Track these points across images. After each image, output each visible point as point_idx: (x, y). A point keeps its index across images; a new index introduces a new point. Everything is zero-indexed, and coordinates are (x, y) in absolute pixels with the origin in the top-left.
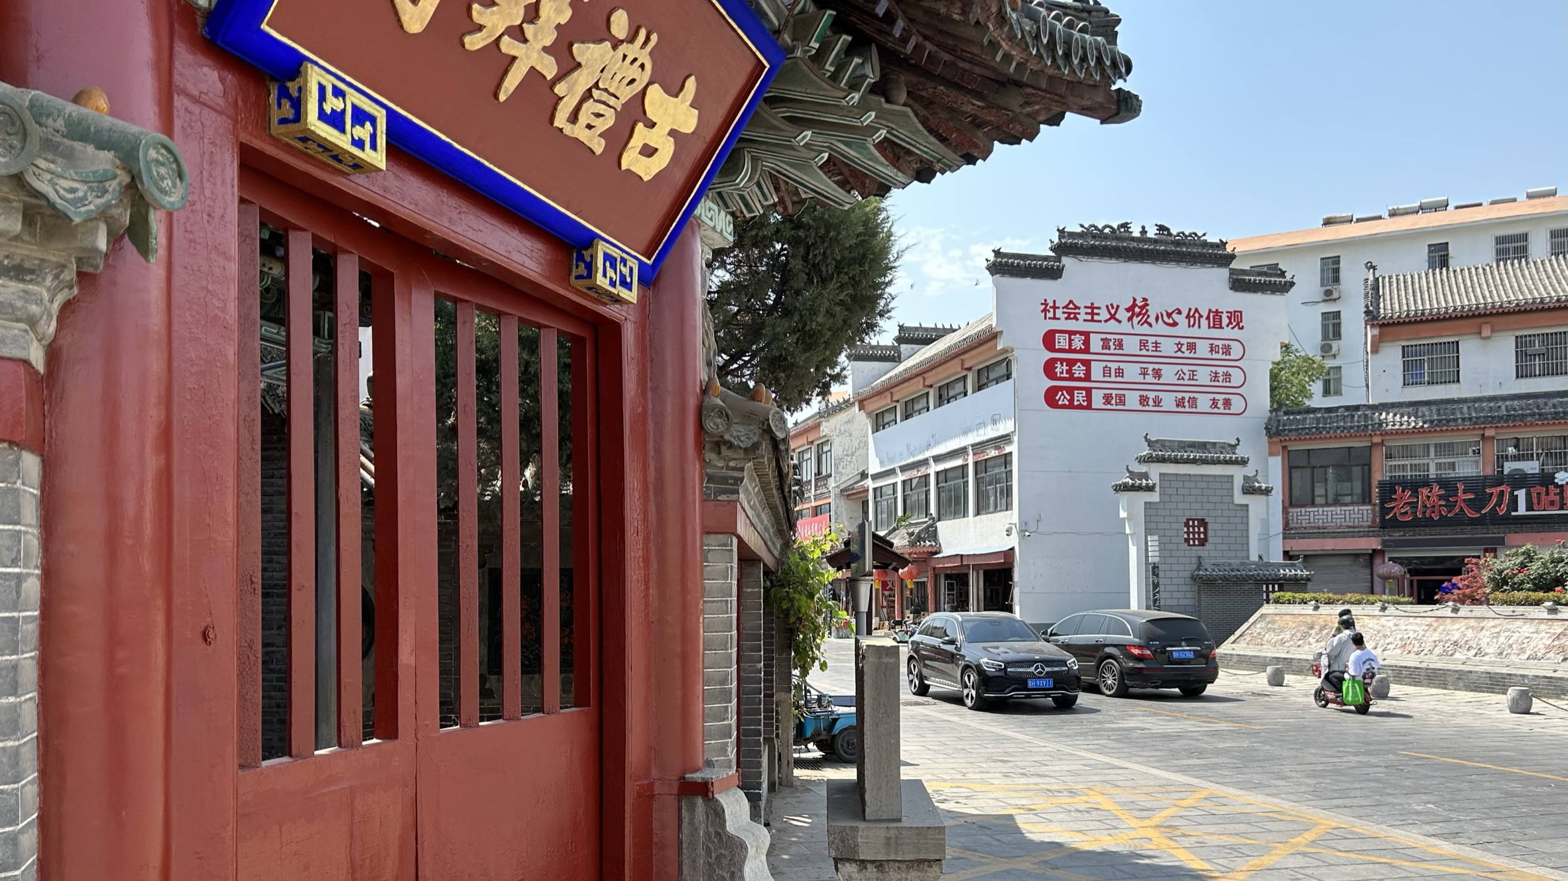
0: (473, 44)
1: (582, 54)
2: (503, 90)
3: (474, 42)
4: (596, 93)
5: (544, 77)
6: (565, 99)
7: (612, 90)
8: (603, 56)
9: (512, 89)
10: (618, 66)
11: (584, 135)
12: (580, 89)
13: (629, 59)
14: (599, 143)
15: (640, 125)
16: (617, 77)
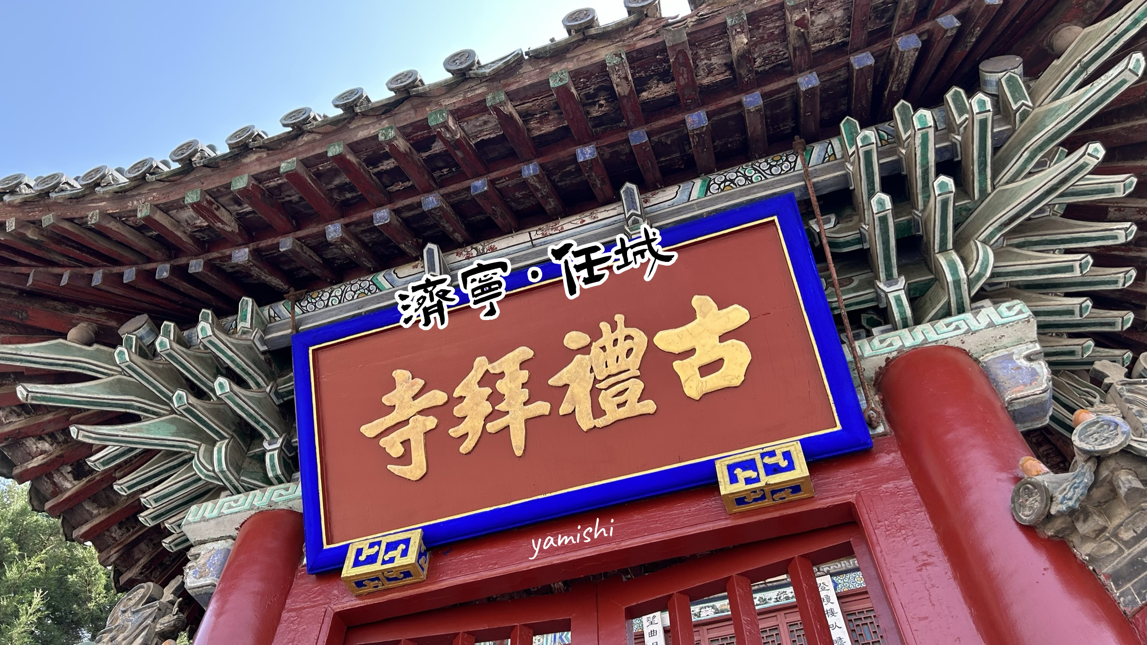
0: (466, 447)
1: (561, 378)
2: (515, 449)
3: (468, 445)
4: (601, 385)
5: (543, 416)
6: (577, 410)
7: (616, 372)
8: (582, 365)
9: (522, 443)
10: (603, 357)
11: (623, 413)
12: (582, 395)
13: (609, 345)
14: (647, 405)
15: (677, 365)
16: (611, 361)
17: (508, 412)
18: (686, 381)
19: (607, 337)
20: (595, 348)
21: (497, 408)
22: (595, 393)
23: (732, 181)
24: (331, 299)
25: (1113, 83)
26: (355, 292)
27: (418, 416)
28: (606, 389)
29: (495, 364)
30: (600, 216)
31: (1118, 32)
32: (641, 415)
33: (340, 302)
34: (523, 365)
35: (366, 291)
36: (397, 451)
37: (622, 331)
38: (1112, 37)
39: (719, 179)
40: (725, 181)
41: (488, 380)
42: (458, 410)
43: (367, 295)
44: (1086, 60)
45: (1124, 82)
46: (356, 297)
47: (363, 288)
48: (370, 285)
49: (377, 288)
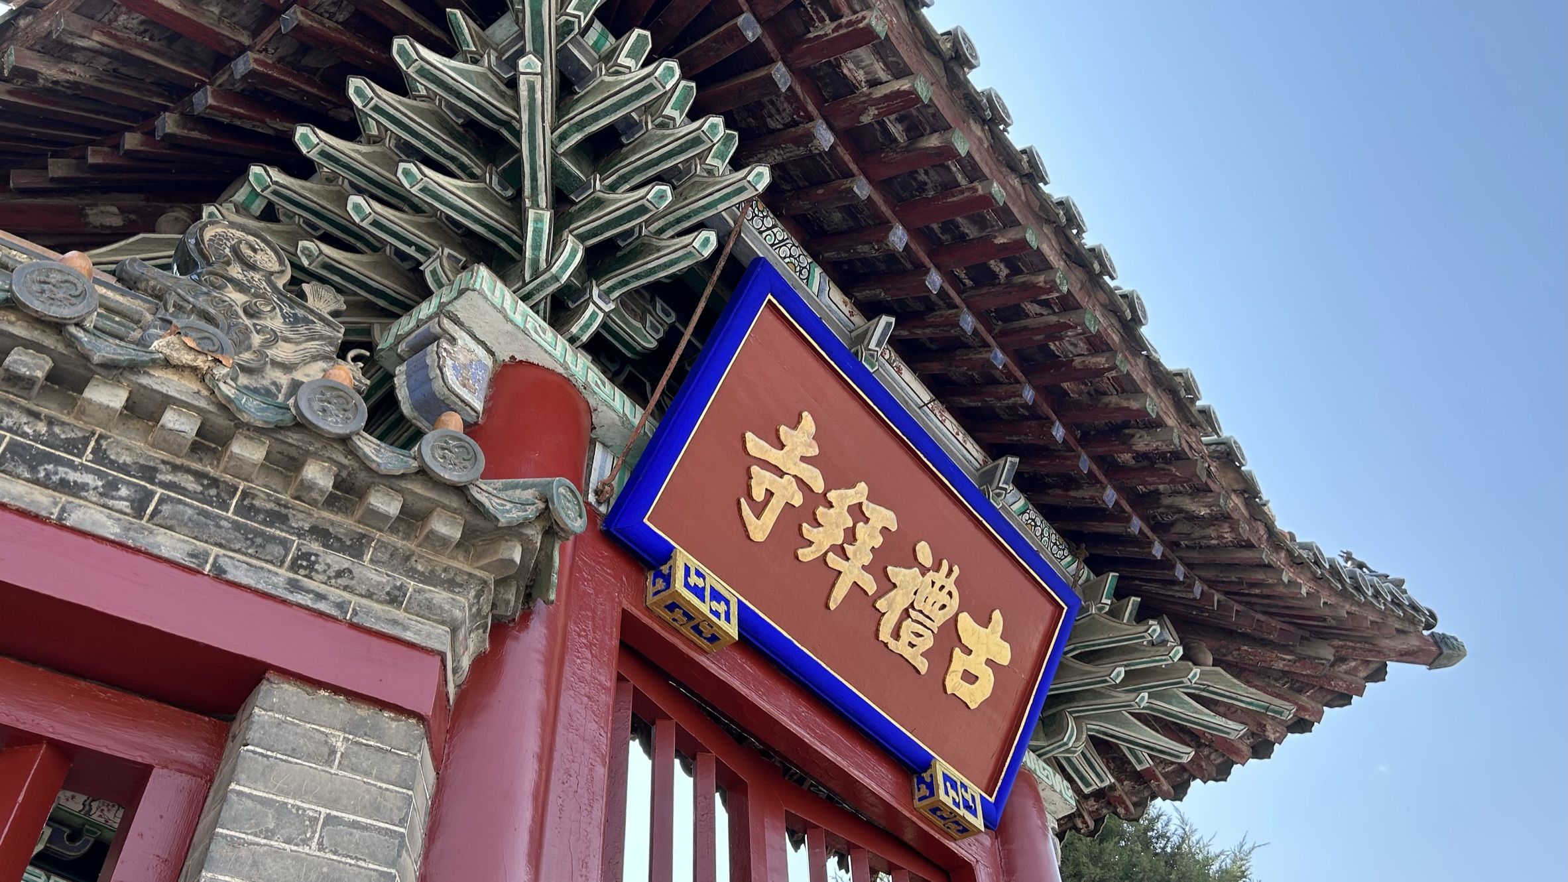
0: (804, 555)
1: (896, 575)
2: (832, 599)
3: (806, 554)
4: (912, 613)
5: (866, 593)
6: (886, 615)
7: (926, 612)
8: (914, 579)
9: (839, 601)
10: (928, 590)
11: (908, 653)
12: (898, 607)
13: (937, 586)
14: (922, 663)
15: (957, 651)
16: (930, 601)
17: (848, 559)
18: (954, 672)
19: (940, 577)
20: (931, 575)
21: (845, 545)
22: (906, 614)
23: (1036, 525)
24: (770, 232)
25: (1226, 730)
26: (791, 256)
27: (793, 480)
28: (913, 620)
29: (871, 505)
30: (969, 446)
31: (1239, 697)
32: (915, 667)
33: (772, 245)
34: (885, 531)
35: (798, 269)
36: (758, 494)
37: (950, 585)
38: (1234, 696)
39: (1033, 514)
40: (1033, 520)
41: (857, 512)
42: (822, 513)
43: (796, 272)
44: (1211, 689)
45: (1228, 734)
46: (787, 260)
47: (799, 262)
48: (805, 267)
49: (808, 278)
